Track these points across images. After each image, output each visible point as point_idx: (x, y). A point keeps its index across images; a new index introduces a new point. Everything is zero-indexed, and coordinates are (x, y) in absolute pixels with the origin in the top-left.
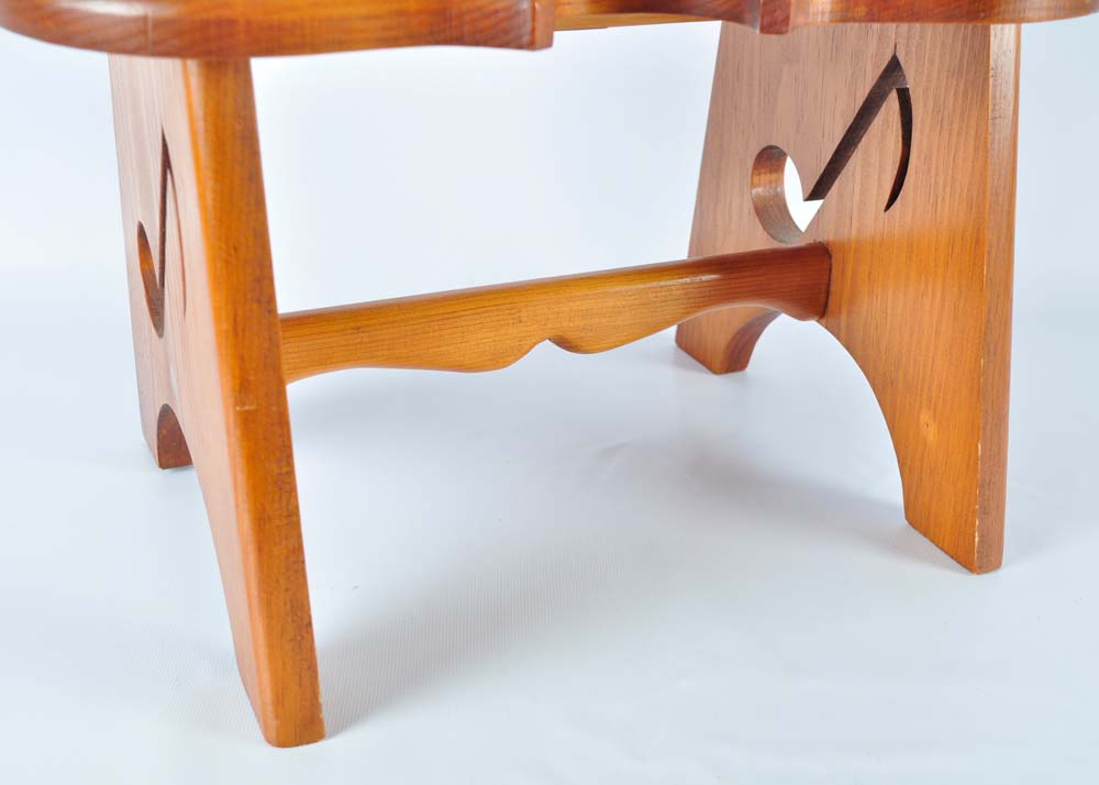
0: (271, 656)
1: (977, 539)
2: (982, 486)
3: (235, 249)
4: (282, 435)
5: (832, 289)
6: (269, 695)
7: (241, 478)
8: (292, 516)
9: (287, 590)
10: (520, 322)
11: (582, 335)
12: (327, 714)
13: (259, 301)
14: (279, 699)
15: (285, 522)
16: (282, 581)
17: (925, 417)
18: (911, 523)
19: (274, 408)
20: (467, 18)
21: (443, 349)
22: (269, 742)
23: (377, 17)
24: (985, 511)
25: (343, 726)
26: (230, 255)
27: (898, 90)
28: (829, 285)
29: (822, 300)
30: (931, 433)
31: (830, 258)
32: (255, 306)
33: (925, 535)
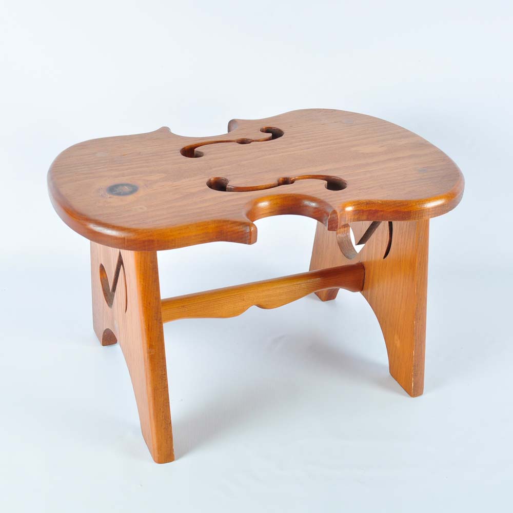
0: (157, 433)
1: (413, 385)
2: (415, 366)
3: (149, 304)
4: (163, 362)
5: (365, 281)
6: (156, 446)
7: (149, 376)
8: (166, 388)
9: (163, 412)
10: (244, 300)
11: (267, 303)
12: (175, 453)
13: (156, 320)
14: (159, 448)
15: (163, 390)
16: (161, 409)
17: (396, 337)
18: (391, 375)
19: (161, 354)
20: (229, 234)
21: (215, 311)
22: (155, 461)
23: (199, 235)
24: (415, 375)
25: (181, 456)
26: (147, 305)
27: (389, 222)
28: (364, 280)
29: (361, 285)
30: (398, 343)
31: (365, 270)
32: (155, 321)
33: (396, 380)
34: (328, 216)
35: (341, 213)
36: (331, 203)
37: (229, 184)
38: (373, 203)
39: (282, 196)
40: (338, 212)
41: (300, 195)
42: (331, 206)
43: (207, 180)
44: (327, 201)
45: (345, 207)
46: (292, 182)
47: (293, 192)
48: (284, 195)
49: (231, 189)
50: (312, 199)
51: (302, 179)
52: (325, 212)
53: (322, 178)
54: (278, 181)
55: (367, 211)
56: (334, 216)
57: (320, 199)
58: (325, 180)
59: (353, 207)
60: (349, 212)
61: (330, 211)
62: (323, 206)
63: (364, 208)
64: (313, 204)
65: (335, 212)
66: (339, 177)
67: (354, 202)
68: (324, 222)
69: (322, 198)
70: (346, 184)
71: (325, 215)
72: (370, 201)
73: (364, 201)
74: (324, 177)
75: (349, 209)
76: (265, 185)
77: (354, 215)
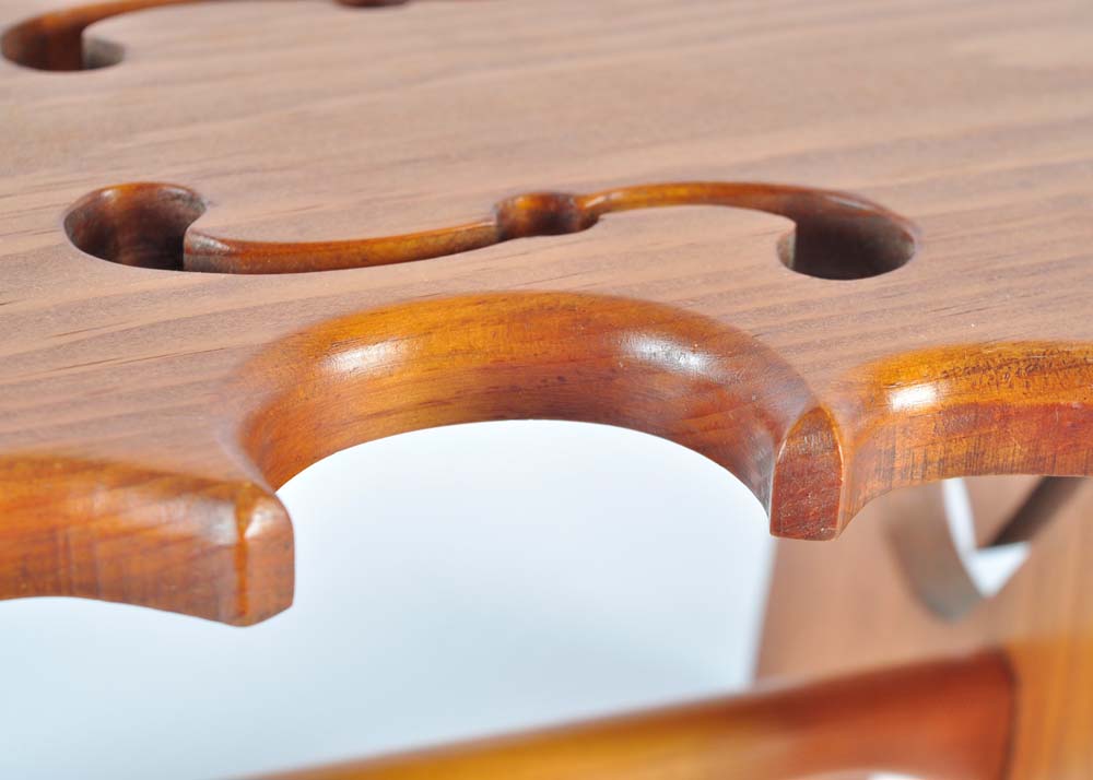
34: (778, 441)
35: (863, 422)
36: (798, 361)
37: (196, 225)
38: (1075, 364)
39: (503, 308)
40: (840, 416)
41: (614, 303)
42: (796, 382)
43: (74, 194)
44: (774, 342)
45: (891, 385)
46: (589, 221)
47: (576, 284)
48: (517, 297)
49: (208, 252)
50: (688, 329)
51: (651, 203)
52: (761, 414)
53: (767, 199)
54: (502, 216)
55: (1031, 411)
56: (814, 442)
57: (732, 331)
58: (787, 212)
59: (944, 386)
60: (912, 417)
61: (790, 408)
62: (748, 377)
63: (1014, 394)
64: (693, 362)
65: (817, 419)
66: (869, 196)
67: (948, 355)
68: (755, 478)
69: (747, 327)
70: (907, 238)
71: (761, 432)
72: (1049, 349)
73: (1017, 353)
74: (784, 199)
75: (916, 397)
76: (420, 237)
77: (949, 435)
